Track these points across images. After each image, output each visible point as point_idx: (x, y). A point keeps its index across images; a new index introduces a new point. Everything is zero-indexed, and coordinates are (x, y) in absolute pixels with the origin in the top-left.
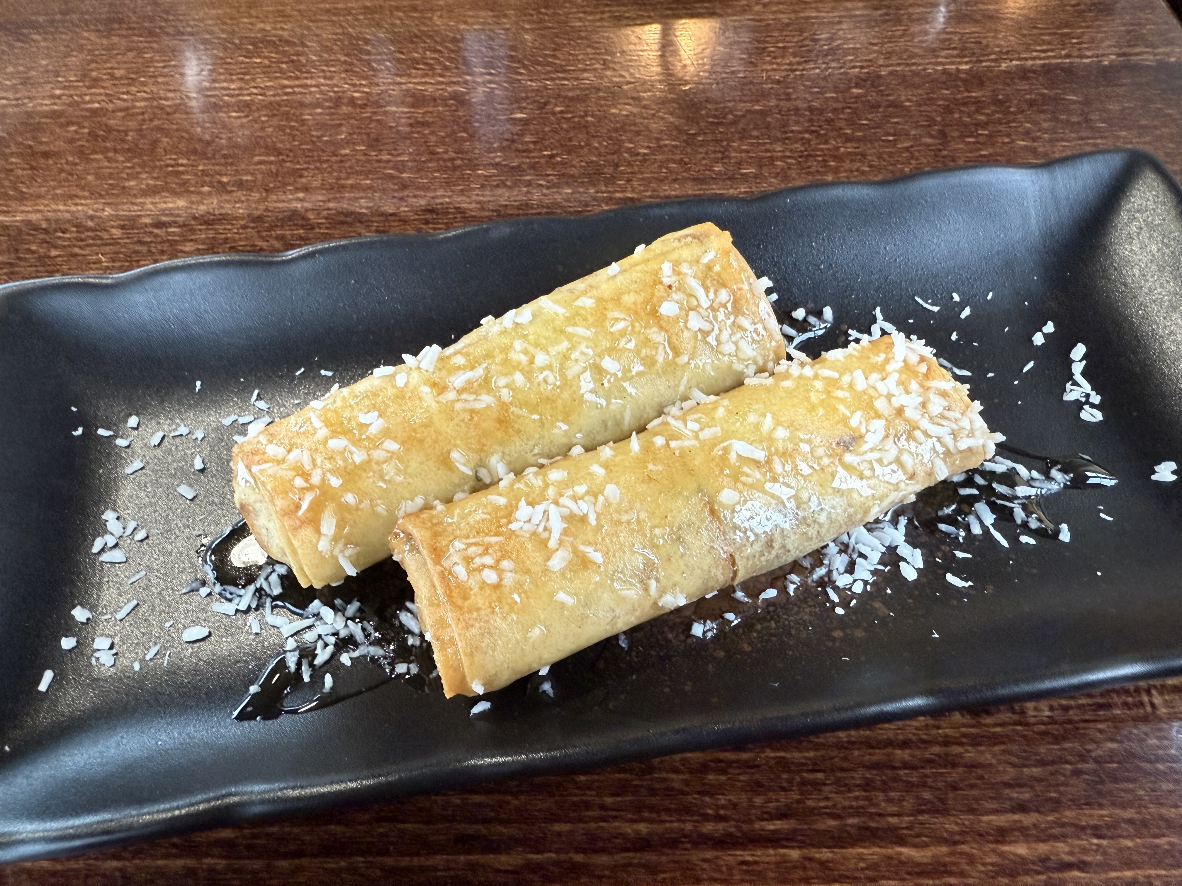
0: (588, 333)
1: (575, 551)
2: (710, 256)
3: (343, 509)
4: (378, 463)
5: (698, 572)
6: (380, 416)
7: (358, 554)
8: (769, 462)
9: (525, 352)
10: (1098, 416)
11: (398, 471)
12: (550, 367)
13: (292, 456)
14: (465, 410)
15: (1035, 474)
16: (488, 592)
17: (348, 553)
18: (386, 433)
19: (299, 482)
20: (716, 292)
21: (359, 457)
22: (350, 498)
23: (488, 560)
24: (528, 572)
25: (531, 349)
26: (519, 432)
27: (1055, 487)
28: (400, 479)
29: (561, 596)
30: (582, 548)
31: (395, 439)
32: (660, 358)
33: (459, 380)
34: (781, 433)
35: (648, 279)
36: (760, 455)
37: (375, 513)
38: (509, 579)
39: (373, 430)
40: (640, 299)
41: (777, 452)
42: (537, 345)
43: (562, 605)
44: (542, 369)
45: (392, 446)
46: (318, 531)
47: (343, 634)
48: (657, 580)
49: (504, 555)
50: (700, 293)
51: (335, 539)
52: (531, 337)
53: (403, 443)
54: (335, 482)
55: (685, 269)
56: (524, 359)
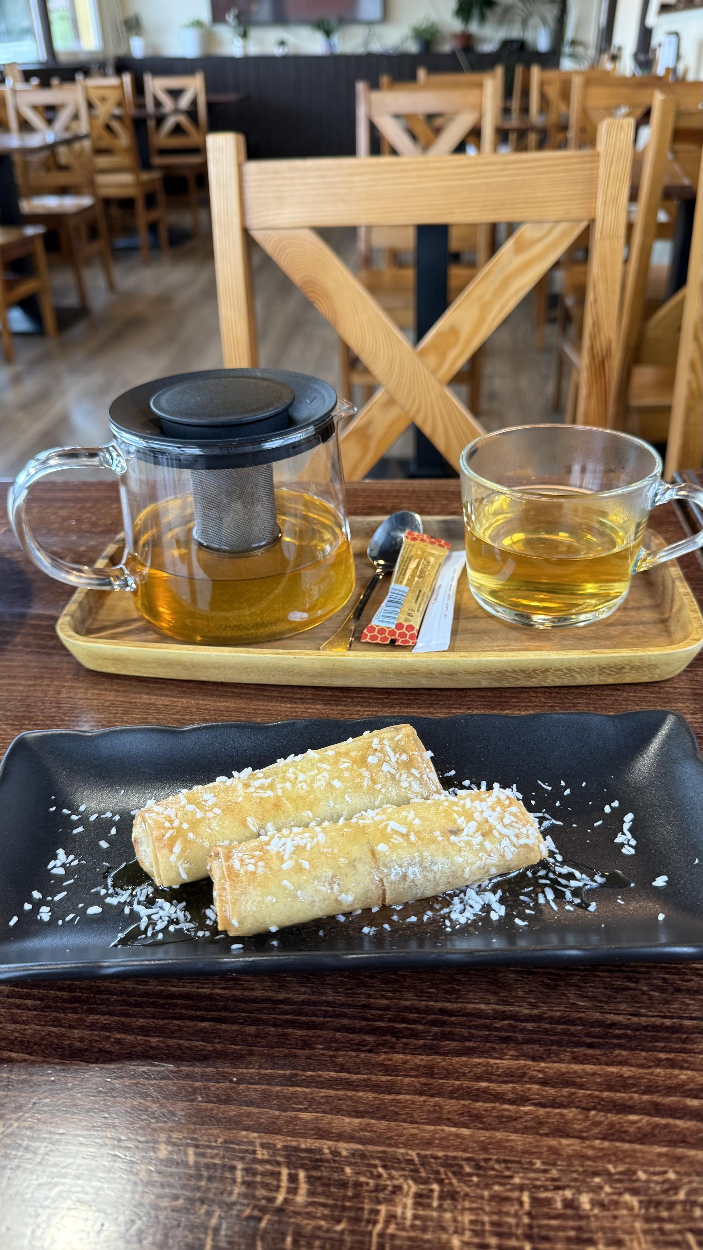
0: (328, 767)
1: (297, 862)
2: (400, 737)
3: (186, 841)
4: (209, 819)
5: (362, 884)
6: (215, 796)
7: (189, 868)
8: (408, 835)
9: (294, 773)
10: (633, 851)
11: (218, 825)
12: (305, 781)
13: (166, 812)
14: (258, 797)
15: (584, 876)
16: (249, 875)
17: (185, 866)
18: (215, 805)
19: (167, 824)
20: (400, 755)
21: (199, 815)
22: (191, 836)
23: (252, 861)
24: (271, 869)
25: (297, 772)
26: (284, 812)
27: (595, 885)
28: (218, 829)
29: (285, 882)
30: (301, 861)
31: (220, 808)
32: (365, 784)
33: (257, 783)
34: (417, 821)
35: (366, 745)
36: (404, 830)
37: (203, 847)
38: (260, 870)
39: (210, 803)
40: (359, 754)
41: (413, 831)
42: (301, 771)
43: (285, 888)
44: (301, 782)
45: (217, 811)
46: (171, 851)
47: (173, 916)
48: (339, 884)
49: (261, 859)
50: (391, 754)
51: (180, 857)
52: (299, 767)
53: (223, 811)
54: (185, 826)
55: (385, 742)
56: (293, 776)
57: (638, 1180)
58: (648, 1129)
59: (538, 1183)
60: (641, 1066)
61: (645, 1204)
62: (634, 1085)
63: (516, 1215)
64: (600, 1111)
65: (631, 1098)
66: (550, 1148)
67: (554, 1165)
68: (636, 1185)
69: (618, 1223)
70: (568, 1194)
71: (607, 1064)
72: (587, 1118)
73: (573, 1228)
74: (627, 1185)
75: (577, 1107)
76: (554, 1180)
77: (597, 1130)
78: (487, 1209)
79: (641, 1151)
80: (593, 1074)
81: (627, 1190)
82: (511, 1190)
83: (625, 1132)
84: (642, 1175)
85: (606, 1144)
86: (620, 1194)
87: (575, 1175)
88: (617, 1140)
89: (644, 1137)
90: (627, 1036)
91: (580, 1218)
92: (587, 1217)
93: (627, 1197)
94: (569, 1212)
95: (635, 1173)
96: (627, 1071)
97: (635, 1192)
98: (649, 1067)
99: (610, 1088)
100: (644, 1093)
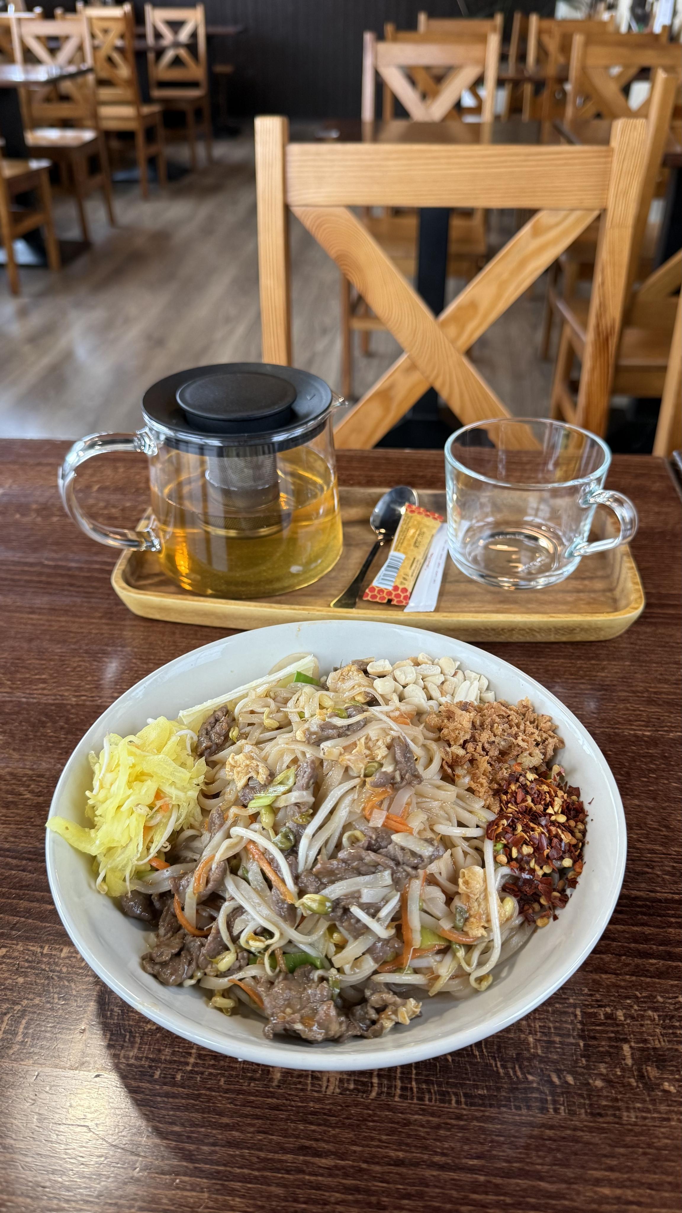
57: (658, 1002)
58: (664, 969)
59: (587, 1003)
60: (658, 927)
61: (663, 1018)
62: (652, 939)
63: (572, 1023)
64: (629, 956)
65: (651, 948)
66: (594, 981)
67: (598, 991)
68: (656, 1005)
69: (644, 1029)
70: (608, 1010)
71: (633, 926)
72: (620, 960)
73: (612, 1032)
74: (649, 1005)
75: (612, 954)
76: (597, 1001)
77: (627, 969)
78: (552, 1019)
79: (659, 983)
80: (623, 932)
81: (649, 1008)
82: (567, 1007)
83: (648, 971)
84: (660, 999)
85: (634, 978)
86: (645, 1011)
87: (613, 998)
88: (641, 976)
89: (661, 974)
90: (646, 906)
91: (618, 1025)
92: (623, 1025)
93: (650, 1013)
94: (609, 1021)
95: (655, 997)
96: (647, 930)
97: (655, 1010)
98: (664, 928)
99: (636, 941)
100: (661, 945)
